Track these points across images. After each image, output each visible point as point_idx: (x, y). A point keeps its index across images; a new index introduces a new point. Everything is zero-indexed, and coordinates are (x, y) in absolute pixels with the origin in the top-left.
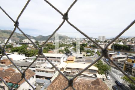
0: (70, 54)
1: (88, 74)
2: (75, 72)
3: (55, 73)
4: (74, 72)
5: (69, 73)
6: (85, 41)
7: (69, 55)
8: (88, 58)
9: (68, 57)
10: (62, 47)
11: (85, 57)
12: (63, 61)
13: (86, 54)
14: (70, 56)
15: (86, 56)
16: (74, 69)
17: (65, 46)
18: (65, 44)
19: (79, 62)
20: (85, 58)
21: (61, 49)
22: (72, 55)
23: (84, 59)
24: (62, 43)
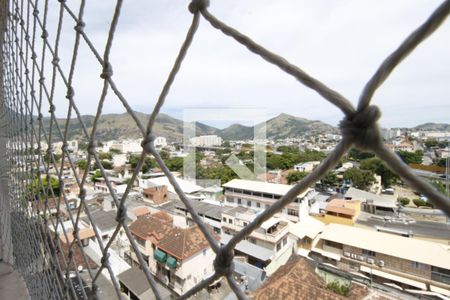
0: (338, 190)
1: (423, 286)
2: (359, 265)
3: (281, 251)
4: (353, 264)
5: (333, 261)
6: (411, 139)
7: (335, 193)
8: (424, 215)
9: (327, 200)
10: (305, 161)
11: (406, 209)
12: (310, 214)
13: (417, 198)
14: (336, 197)
15: (411, 204)
16: (354, 249)
17: (316, 160)
18: (316, 152)
19: (378, 228)
20: (407, 213)
21: (301, 170)
22: (346, 195)
23: (403, 219)
24: (305, 147)
